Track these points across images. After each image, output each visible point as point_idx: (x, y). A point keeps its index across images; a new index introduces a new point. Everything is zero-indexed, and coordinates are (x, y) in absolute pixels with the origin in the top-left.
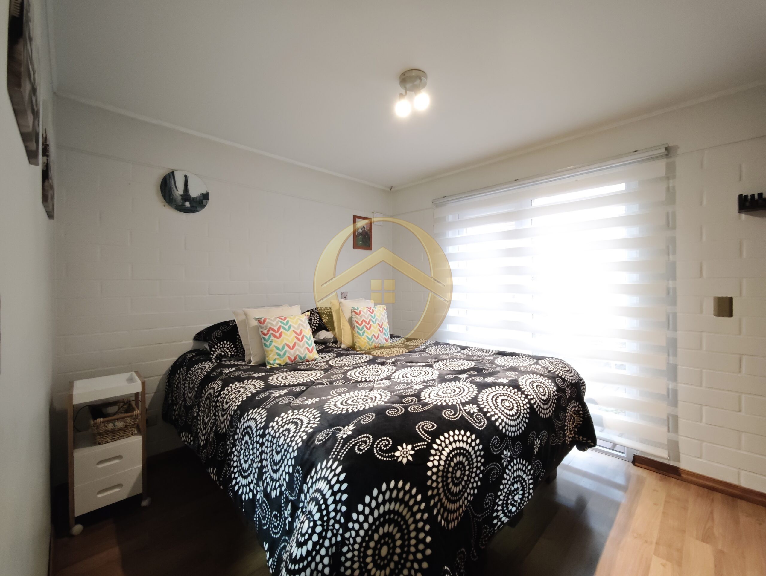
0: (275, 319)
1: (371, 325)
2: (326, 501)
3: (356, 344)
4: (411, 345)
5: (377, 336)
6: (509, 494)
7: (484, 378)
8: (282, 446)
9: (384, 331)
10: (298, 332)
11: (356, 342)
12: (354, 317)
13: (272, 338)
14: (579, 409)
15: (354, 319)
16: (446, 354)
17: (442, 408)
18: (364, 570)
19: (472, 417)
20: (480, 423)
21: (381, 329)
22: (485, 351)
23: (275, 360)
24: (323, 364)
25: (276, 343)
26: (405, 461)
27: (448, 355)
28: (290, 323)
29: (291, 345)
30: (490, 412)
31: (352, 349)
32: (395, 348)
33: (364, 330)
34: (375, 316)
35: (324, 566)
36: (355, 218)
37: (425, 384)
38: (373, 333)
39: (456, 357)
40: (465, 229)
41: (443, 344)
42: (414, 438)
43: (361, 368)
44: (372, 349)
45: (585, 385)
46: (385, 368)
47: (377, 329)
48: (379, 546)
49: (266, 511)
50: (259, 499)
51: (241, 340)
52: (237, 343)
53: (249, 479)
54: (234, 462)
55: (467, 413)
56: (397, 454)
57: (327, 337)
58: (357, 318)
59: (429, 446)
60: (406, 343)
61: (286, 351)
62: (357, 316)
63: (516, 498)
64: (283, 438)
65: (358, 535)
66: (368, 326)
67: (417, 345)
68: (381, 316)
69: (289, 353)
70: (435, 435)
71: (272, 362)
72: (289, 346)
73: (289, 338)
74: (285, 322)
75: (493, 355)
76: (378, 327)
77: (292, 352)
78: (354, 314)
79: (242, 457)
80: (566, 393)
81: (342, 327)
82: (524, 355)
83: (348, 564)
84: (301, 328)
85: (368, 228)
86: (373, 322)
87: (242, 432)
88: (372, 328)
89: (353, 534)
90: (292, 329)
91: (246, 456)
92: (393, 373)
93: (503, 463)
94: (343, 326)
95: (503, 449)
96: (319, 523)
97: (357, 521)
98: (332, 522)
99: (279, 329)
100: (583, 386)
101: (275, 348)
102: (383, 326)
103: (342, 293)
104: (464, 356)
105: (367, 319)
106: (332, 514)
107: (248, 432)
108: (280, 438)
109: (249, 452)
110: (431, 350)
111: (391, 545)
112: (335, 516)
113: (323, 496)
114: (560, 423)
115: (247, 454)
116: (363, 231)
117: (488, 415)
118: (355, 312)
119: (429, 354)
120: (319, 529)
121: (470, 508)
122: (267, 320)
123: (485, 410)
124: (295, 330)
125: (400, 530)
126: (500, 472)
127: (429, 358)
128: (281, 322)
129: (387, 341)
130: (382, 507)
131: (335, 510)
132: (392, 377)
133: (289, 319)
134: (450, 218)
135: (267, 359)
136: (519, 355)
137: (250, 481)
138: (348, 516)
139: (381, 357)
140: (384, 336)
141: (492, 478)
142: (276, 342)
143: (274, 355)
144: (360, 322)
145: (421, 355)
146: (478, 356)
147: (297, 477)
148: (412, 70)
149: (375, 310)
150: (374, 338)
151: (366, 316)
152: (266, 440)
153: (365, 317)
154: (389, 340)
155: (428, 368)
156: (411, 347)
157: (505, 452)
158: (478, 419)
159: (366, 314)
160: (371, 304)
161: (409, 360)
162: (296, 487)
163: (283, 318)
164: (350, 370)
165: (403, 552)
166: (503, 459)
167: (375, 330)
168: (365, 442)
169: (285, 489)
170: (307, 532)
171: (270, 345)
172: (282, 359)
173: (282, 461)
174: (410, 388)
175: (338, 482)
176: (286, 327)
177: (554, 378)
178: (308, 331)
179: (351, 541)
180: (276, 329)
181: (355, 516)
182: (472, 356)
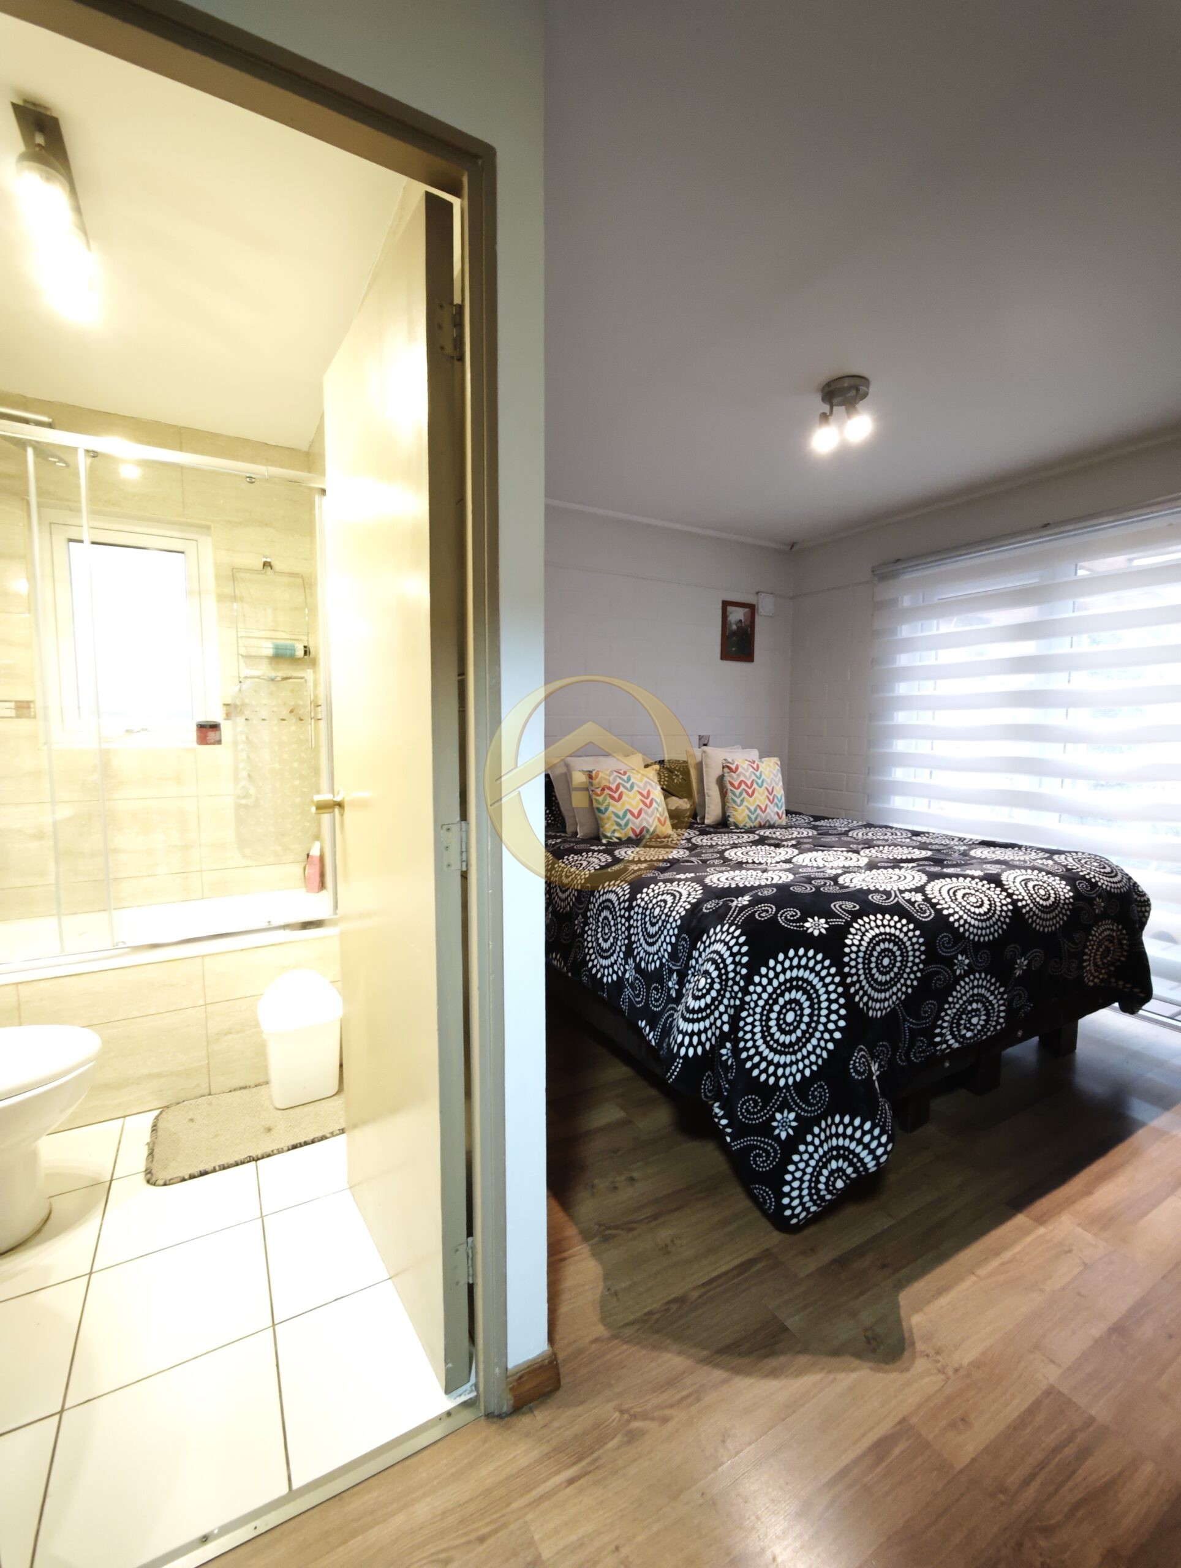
0: (611, 772)
1: (754, 789)
2: (724, 961)
3: (730, 819)
4: (822, 826)
5: (763, 808)
6: (963, 1013)
7: (942, 868)
8: (658, 917)
9: (776, 800)
10: (645, 793)
11: (729, 816)
12: (726, 775)
13: (609, 800)
14: (1122, 936)
15: (727, 778)
16: (884, 839)
17: (869, 891)
18: (766, 1034)
19: (914, 906)
20: (925, 912)
21: (771, 797)
22: (956, 839)
23: (614, 831)
24: (684, 842)
25: (616, 808)
26: (816, 933)
27: (887, 840)
28: (632, 780)
29: (636, 812)
30: (941, 905)
31: (723, 825)
32: (794, 829)
33: (742, 797)
34: (761, 775)
35: (723, 1023)
36: (726, 604)
37: (846, 870)
38: (758, 803)
39: (901, 844)
40: (935, 622)
41: (881, 827)
42: (828, 914)
43: (743, 848)
44: (755, 827)
45: (1149, 905)
46: (781, 850)
47: (764, 796)
48: (784, 1011)
49: (640, 988)
50: (628, 979)
51: (558, 804)
52: (554, 808)
53: (612, 959)
54: (588, 942)
55: (906, 901)
56: (807, 925)
57: (680, 807)
58: (731, 777)
59: (849, 925)
60: (813, 823)
61: (628, 820)
62: (733, 774)
63: (974, 1020)
64: (658, 909)
65: (760, 997)
66: (750, 791)
67: (832, 825)
68: (772, 776)
69: (634, 823)
70: (856, 916)
71: (609, 834)
72: (632, 814)
73: (631, 801)
74: (625, 777)
75: (970, 845)
76: (766, 793)
77: (637, 821)
78: (726, 770)
79: (599, 935)
80: (1094, 905)
81: (706, 791)
82: (1030, 847)
83: (748, 1028)
84: (649, 787)
85: (748, 623)
86: (757, 784)
87: (599, 906)
88: (756, 794)
89: (755, 997)
90: (636, 788)
91: (606, 934)
92: (795, 856)
93: (956, 970)
94: (708, 789)
95: (958, 953)
96: (717, 980)
97: (760, 984)
98: (730, 983)
99: (618, 787)
100: (1145, 906)
101: (613, 816)
102: (775, 792)
103: (701, 738)
104: (915, 844)
105: (748, 780)
106: (731, 975)
107: (607, 905)
108: (655, 909)
109: (610, 929)
110: (859, 834)
111: (799, 1013)
112: (735, 977)
113: (721, 956)
114: (1073, 946)
115: (607, 931)
116: (738, 628)
117: (939, 907)
118: (728, 767)
119: (854, 838)
120: (717, 986)
121: (900, 1008)
122: (601, 775)
123: (934, 901)
124: (640, 790)
125: (809, 998)
126: (950, 980)
127: (853, 843)
128: (619, 777)
129: (780, 818)
130: (788, 972)
131: (734, 971)
132: (794, 860)
133: (631, 774)
134: (906, 601)
135: (601, 830)
136: (1020, 847)
137: (613, 961)
138: (748, 979)
139: (772, 838)
140: (776, 809)
141: (937, 983)
142: (614, 806)
143: (612, 825)
144: (736, 784)
145: (840, 838)
146: (942, 844)
147: (683, 945)
148: (844, 377)
149: (760, 764)
150: (759, 811)
151: (747, 774)
152: (635, 913)
153: (745, 777)
154: (784, 816)
155: (851, 853)
156: (822, 828)
157: (960, 957)
158: (921, 909)
159: (747, 771)
160: (754, 754)
161: (821, 844)
162: (683, 955)
163: (622, 772)
164: (728, 849)
165: (812, 1021)
166: (956, 964)
167: (760, 798)
168: (767, 911)
169: (667, 960)
170: (704, 987)
171: (606, 809)
172: (623, 832)
173: (660, 932)
174: (823, 872)
175: (737, 944)
176: (628, 785)
177: (1075, 880)
178: (657, 794)
179: (752, 1005)
180: (614, 787)
181: (757, 979)
182: (931, 844)
